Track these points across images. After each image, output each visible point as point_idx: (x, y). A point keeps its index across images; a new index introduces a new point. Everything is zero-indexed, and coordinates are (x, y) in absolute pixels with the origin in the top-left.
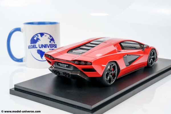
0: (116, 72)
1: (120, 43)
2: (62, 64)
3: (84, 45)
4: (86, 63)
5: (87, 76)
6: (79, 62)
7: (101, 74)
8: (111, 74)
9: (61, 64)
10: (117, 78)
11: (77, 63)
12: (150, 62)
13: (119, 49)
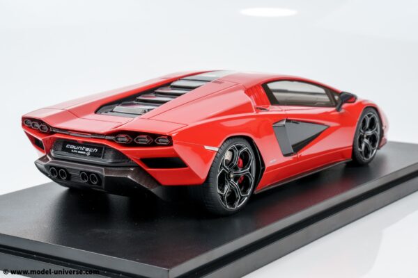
0: (250, 170)
1: (264, 85)
2: (78, 148)
3: (152, 90)
4: (154, 138)
5: (159, 184)
6: (133, 137)
7: (203, 176)
8: (236, 179)
9: (74, 147)
10: (255, 192)
11: (126, 139)
12: (360, 147)
13: (263, 104)
